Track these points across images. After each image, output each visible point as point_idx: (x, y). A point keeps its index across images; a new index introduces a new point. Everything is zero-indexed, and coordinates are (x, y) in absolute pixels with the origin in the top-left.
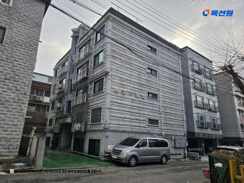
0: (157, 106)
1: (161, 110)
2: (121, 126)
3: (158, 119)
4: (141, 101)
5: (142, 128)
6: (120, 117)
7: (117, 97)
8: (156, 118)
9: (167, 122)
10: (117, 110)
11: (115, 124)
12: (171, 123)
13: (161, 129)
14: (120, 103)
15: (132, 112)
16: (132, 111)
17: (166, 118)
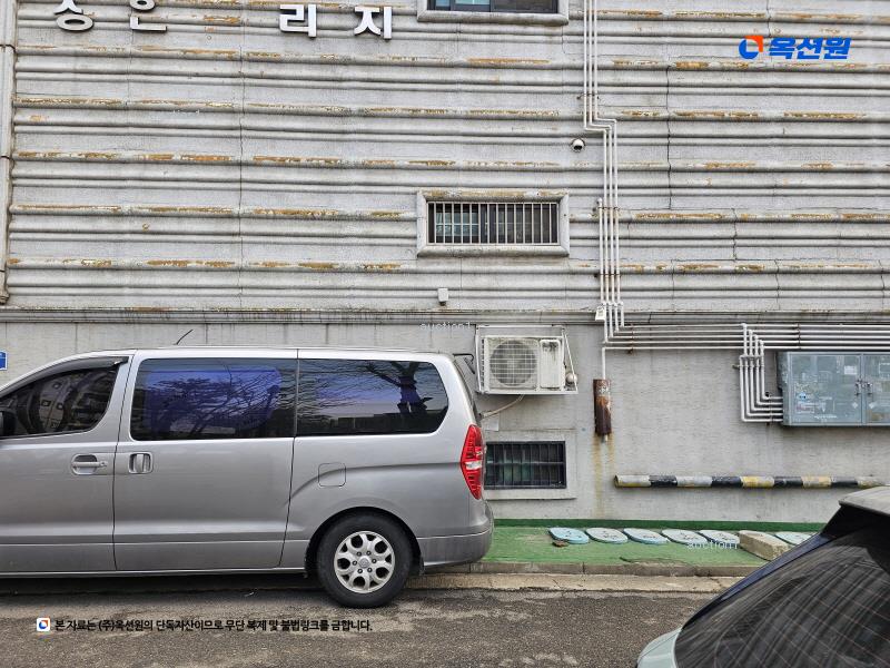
0: (547, 77)
1: (608, 106)
2: (126, 279)
3: (555, 193)
4: (346, 63)
5: (360, 281)
6: (117, 215)
7: (80, 64)
8: (530, 187)
9: (676, 203)
10: (87, 160)
11: (64, 269)
12: (730, 216)
13: (597, 275)
14: (112, 108)
15: (240, 164)
16: (248, 156)
17: (669, 171)
